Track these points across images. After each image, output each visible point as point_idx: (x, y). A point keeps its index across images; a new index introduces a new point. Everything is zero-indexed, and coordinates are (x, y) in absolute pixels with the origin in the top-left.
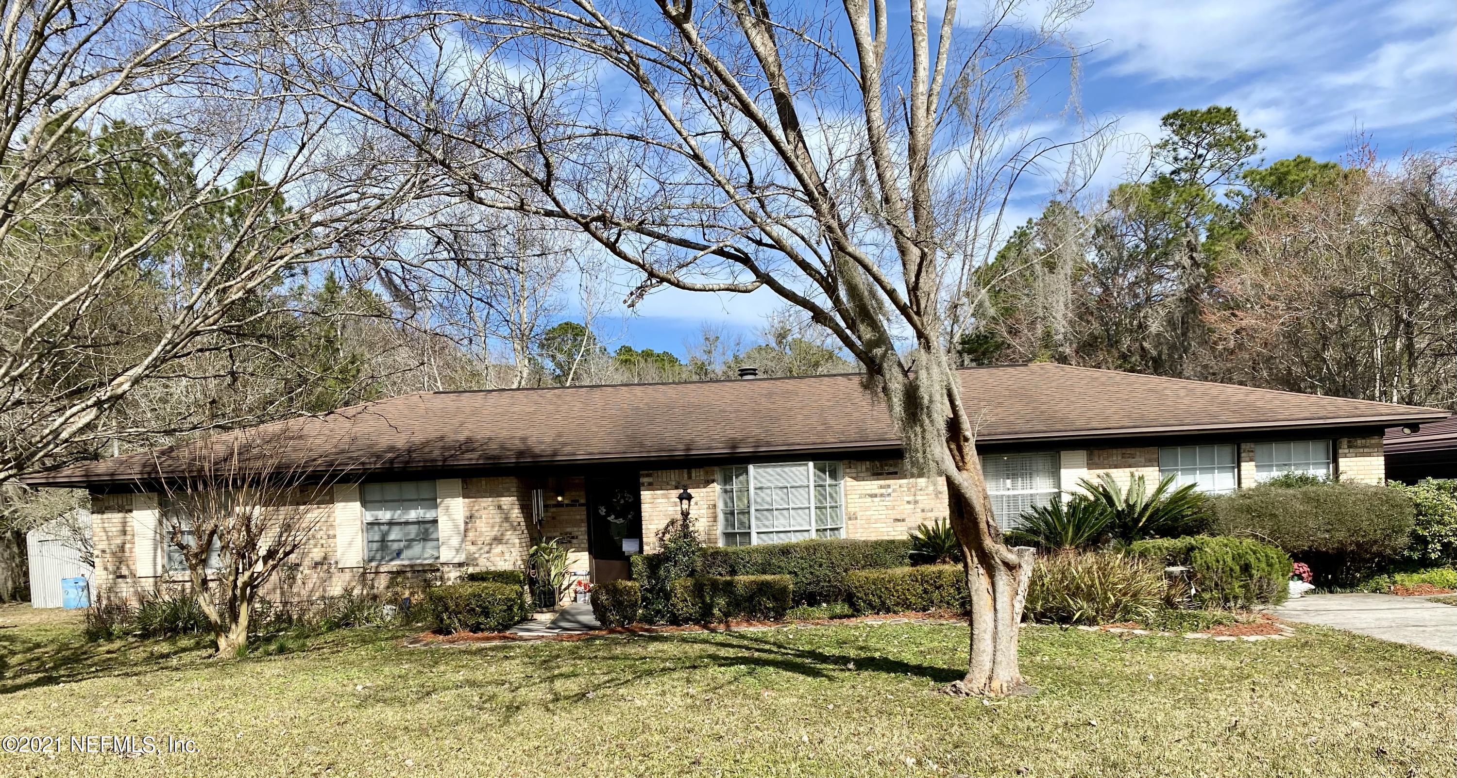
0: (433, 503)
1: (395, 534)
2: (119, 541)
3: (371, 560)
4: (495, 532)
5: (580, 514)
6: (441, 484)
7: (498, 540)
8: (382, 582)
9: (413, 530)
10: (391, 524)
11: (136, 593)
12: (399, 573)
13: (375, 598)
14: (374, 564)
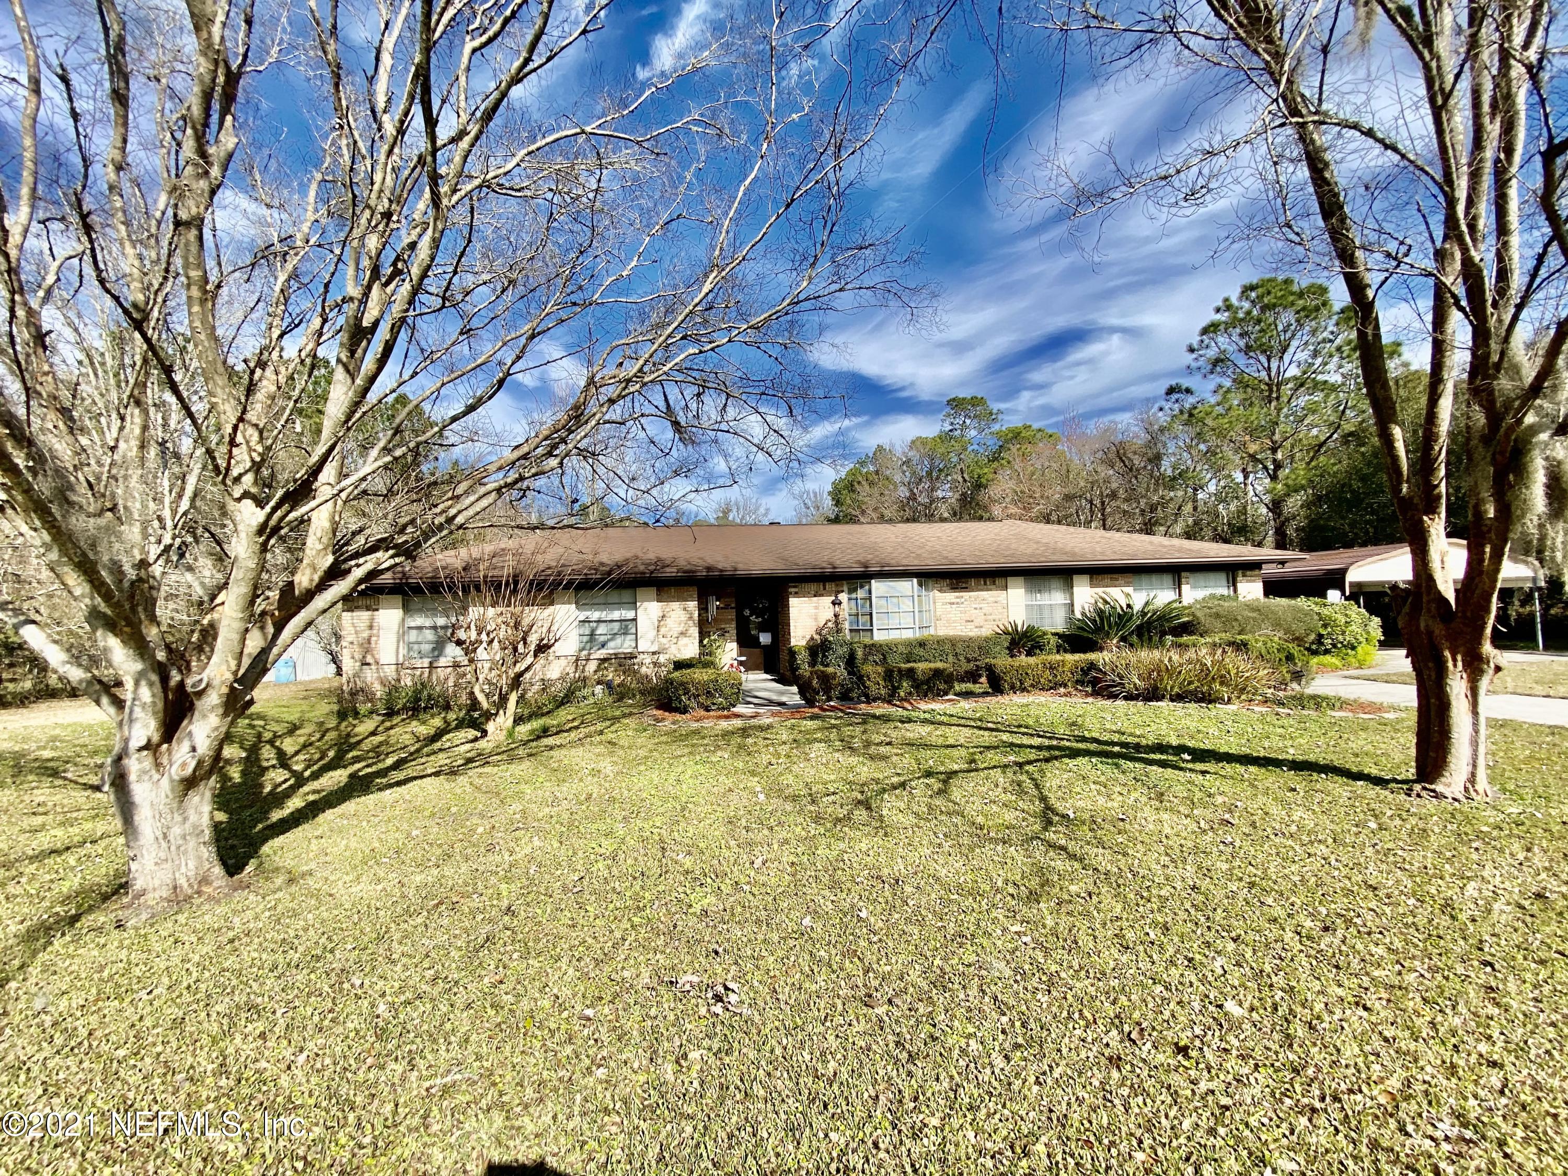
0: (633, 605)
1: (602, 629)
2: (366, 634)
3: (581, 650)
4: (681, 629)
5: (732, 614)
6: (640, 592)
7: (683, 634)
8: (592, 666)
9: (616, 626)
10: (599, 621)
11: (379, 678)
12: (604, 660)
13: (585, 679)
14: (585, 653)
